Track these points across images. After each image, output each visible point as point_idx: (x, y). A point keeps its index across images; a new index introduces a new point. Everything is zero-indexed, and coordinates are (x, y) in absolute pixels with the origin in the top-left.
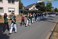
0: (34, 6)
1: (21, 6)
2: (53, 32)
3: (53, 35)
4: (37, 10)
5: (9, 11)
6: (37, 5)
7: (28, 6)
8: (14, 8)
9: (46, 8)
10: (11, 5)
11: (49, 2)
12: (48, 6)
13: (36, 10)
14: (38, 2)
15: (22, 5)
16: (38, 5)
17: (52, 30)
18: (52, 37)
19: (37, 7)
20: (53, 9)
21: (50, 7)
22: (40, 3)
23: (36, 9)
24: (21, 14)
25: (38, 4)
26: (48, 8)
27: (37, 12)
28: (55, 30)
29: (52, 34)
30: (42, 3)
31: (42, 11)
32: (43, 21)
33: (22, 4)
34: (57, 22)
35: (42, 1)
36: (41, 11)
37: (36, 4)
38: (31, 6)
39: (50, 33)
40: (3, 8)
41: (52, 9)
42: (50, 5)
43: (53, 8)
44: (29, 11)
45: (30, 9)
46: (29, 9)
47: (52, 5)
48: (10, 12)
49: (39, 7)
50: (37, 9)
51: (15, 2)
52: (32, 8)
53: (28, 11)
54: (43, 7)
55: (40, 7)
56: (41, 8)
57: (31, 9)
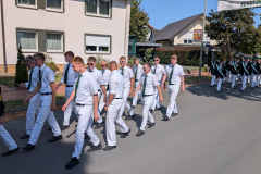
0: (199, 27)
1: (140, 28)
4: (212, 47)
5: (88, 48)
6: (215, 21)
7: (170, 26)
8: (110, 36)
10: (97, 23)
13: (208, 46)
15: (142, 22)
16: (218, 24)
22: (230, 14)
23: (206, 39)
25: (217, 17)
27: (210, 52)
30: (239, 11)
31: (238, 48)
33: (142, 19)
35: (243, 3)
38: (183, 26)
40: (63, 33)
45: (178, 41)
46: (176, 38)
48: (90, 52)
49: (224, 31)
50: (214, 42)
51: (115, 10)
52: (189, 36)
54: (243, 30)
55: (230, 31)
56: (232, 37)
57: (185, 41)
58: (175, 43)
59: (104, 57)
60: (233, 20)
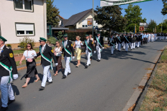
0: (90, 17)
1: (54, 18)
2: (144, 89)
3: (144, 98)
4: (99, 29)
5: (18, 32)
6: (100, 13)
7: (73, 17)
8: (33, 24)
9: (123, 21)
10: (23, 15)
11: (134, 5)
12: (131, 15)
13: (97, 28)
14: (103, 4)
15: (55, 14)
16: (102, 15)
17: (143, 83)
18: (141, 102)
19: (99, 18)
20: (145, 24)
21: (136, 19)
22: (108, 9)
23: (95, 24)
24: (53, 39)
25: (101, 11)
26: (129, 23)
28: (150, 83)
29: (141, 93)
30: (112, 7)
31: (114, 29)
32: (115, 57)
33: (55, 12)
34: (155, 61)
35: (114, 2)
36: (110, 31)
37: (95, 11)
38: (81, 17)
39: (138, 92)
41: (141, 24)
42: (134, 14)
43: (144, 21)
44: (76, 31)
45: (79, 26)
46: (77, 24)
47: (141, 12)
48: (20, 35)
49: (106, 19)
50: (100, 26)
51: (36, 7)
52: (85, 22)
53: (73, 31)
54: (116, 18)
55: (109, 19)
56: (110, 22)
57: (83, 26)
58: (77, 27)
59: (30, 38)
60: (110, 13)
